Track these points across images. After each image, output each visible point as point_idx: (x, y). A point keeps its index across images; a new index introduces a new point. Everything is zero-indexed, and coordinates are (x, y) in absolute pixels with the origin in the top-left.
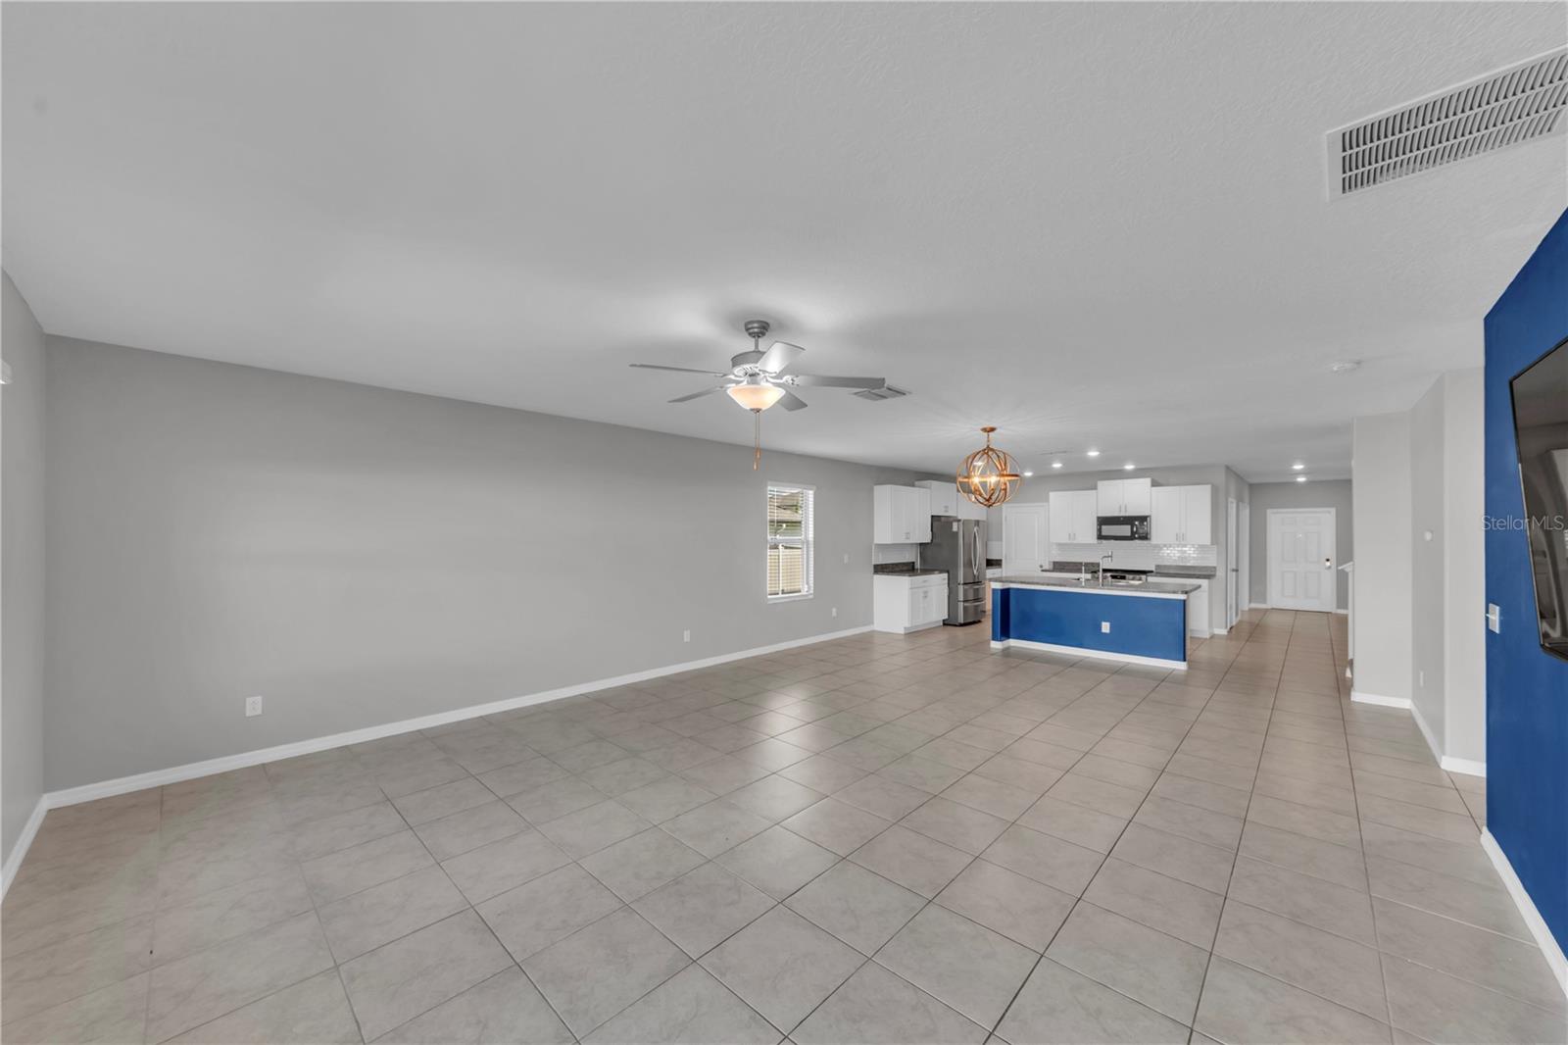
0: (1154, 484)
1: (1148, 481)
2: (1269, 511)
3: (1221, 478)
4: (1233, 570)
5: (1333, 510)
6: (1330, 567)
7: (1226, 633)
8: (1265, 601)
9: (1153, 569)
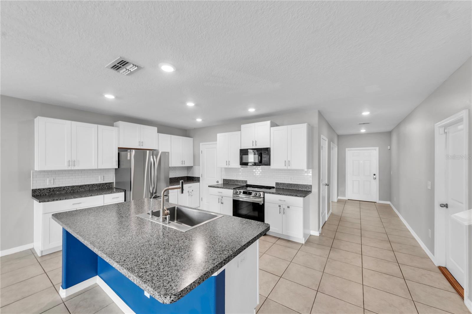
0: (273, 125)
1: (268, 123)
2: (347, 149)
3: (315, 120)
4: (326, 185)
5: (377, 148)
6: (375, 178)
7: (318, 235)
8: (344, 196)
9: (274, 186)
